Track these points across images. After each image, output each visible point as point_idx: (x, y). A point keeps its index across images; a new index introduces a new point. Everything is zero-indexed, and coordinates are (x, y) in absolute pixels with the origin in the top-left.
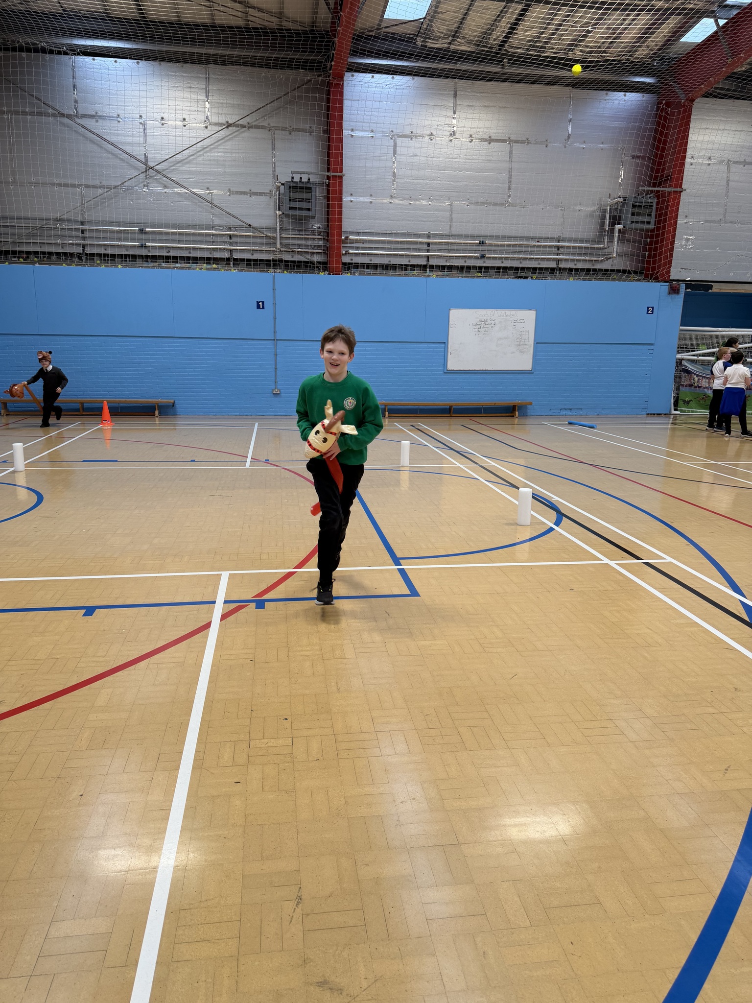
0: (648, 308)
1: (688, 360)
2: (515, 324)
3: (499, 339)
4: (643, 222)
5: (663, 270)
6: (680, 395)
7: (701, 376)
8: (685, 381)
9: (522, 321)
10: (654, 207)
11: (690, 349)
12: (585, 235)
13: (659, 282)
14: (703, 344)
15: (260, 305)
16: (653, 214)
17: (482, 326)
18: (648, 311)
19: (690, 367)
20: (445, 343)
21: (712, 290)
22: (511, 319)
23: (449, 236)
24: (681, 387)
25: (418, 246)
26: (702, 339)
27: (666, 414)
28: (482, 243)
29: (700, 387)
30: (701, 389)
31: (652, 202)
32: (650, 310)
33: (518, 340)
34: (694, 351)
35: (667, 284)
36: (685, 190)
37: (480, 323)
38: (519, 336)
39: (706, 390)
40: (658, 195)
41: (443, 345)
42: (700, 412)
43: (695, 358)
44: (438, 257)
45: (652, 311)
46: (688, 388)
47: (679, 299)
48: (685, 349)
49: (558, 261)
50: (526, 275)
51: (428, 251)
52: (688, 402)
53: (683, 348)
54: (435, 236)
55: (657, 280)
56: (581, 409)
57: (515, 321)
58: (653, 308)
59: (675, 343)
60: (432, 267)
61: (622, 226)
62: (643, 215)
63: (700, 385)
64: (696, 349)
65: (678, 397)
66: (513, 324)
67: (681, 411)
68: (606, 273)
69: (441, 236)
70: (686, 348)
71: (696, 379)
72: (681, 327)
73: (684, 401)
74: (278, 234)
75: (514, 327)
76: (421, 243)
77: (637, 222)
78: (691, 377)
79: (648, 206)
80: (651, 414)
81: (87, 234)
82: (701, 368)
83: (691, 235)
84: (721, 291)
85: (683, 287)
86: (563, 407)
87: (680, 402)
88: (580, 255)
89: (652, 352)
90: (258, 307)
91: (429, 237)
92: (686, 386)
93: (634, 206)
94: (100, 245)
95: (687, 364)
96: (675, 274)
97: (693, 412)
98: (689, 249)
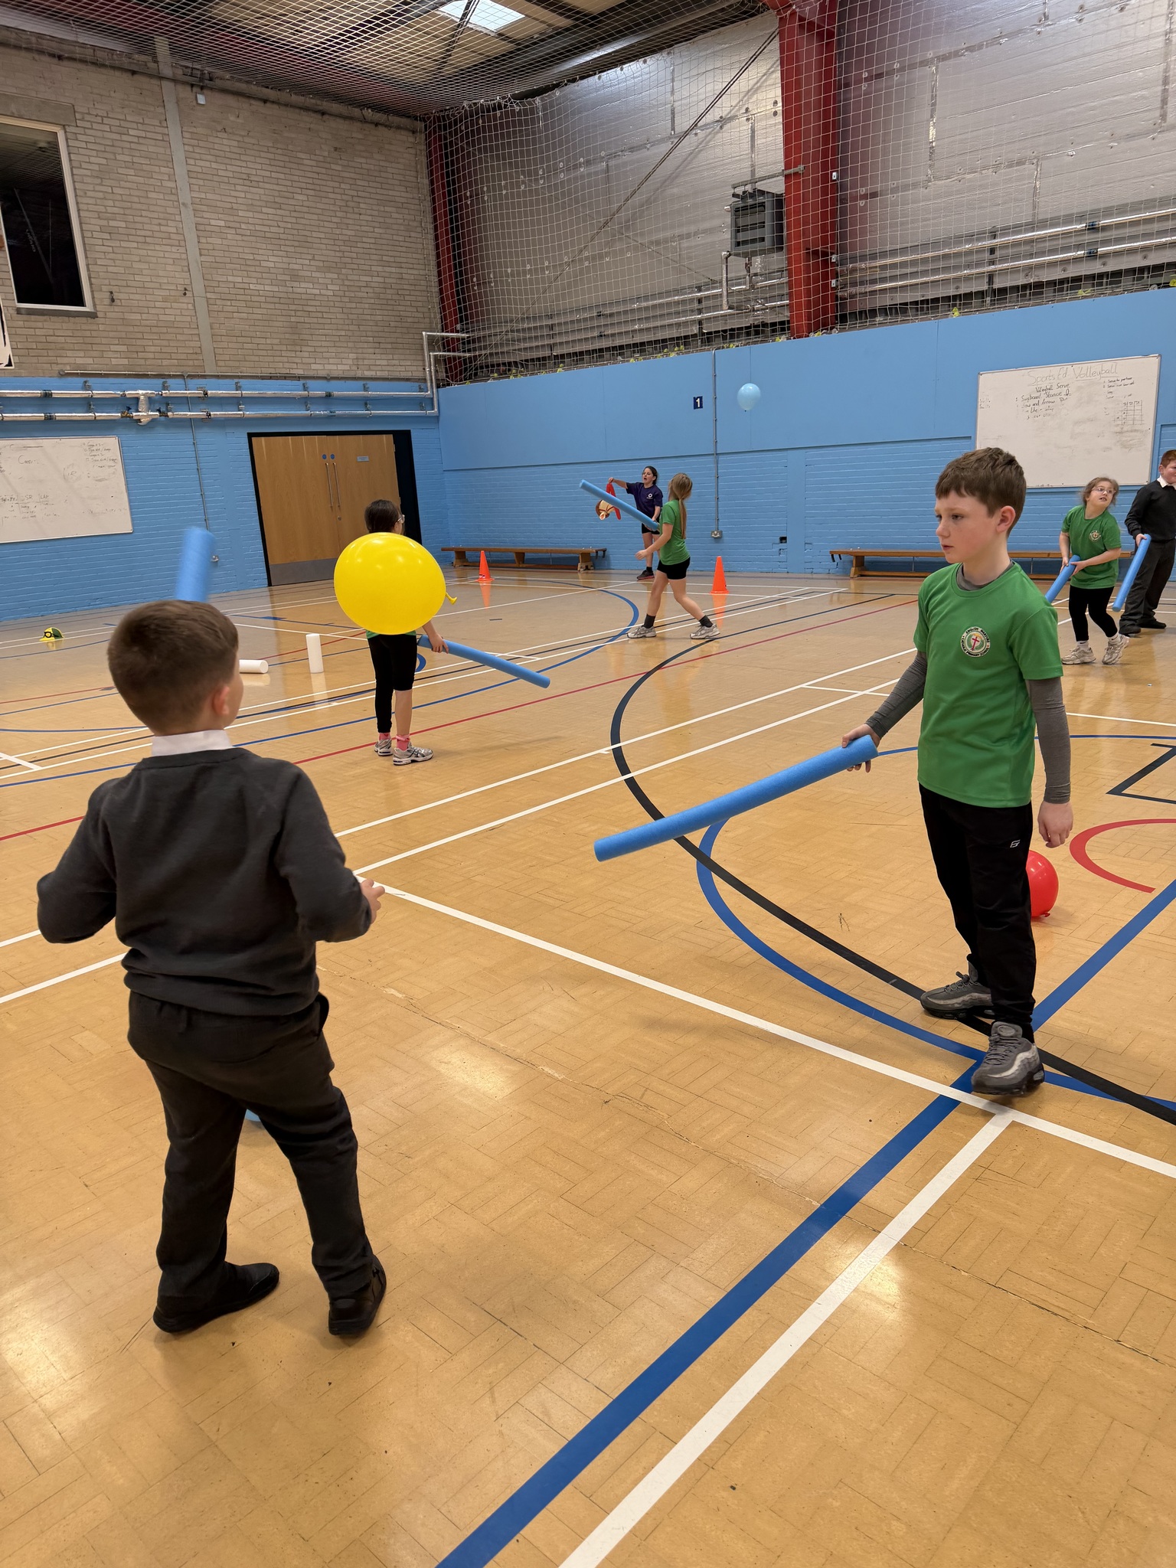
2: (1111, 389)
3: (1077, 423)
9: (1126, 382)
15: (698, 404)
17: (1040, 401)
20: (971, 439)
22: (1103, 380)
23: (1033, 225)
25: (973, 258)
28: (1093, 228)
33: (1120, 423)
37: (1038, 394)
38: (1120, 414)
41: (968, 442)
54: (1006, 230)
57: (1111, 384)
66: (1107, 389)
69: (1017, 229)
74: (725, 289)
75: (1109, 396)
76: (980, 250)
90: (696, 407)
91: (994, 235)
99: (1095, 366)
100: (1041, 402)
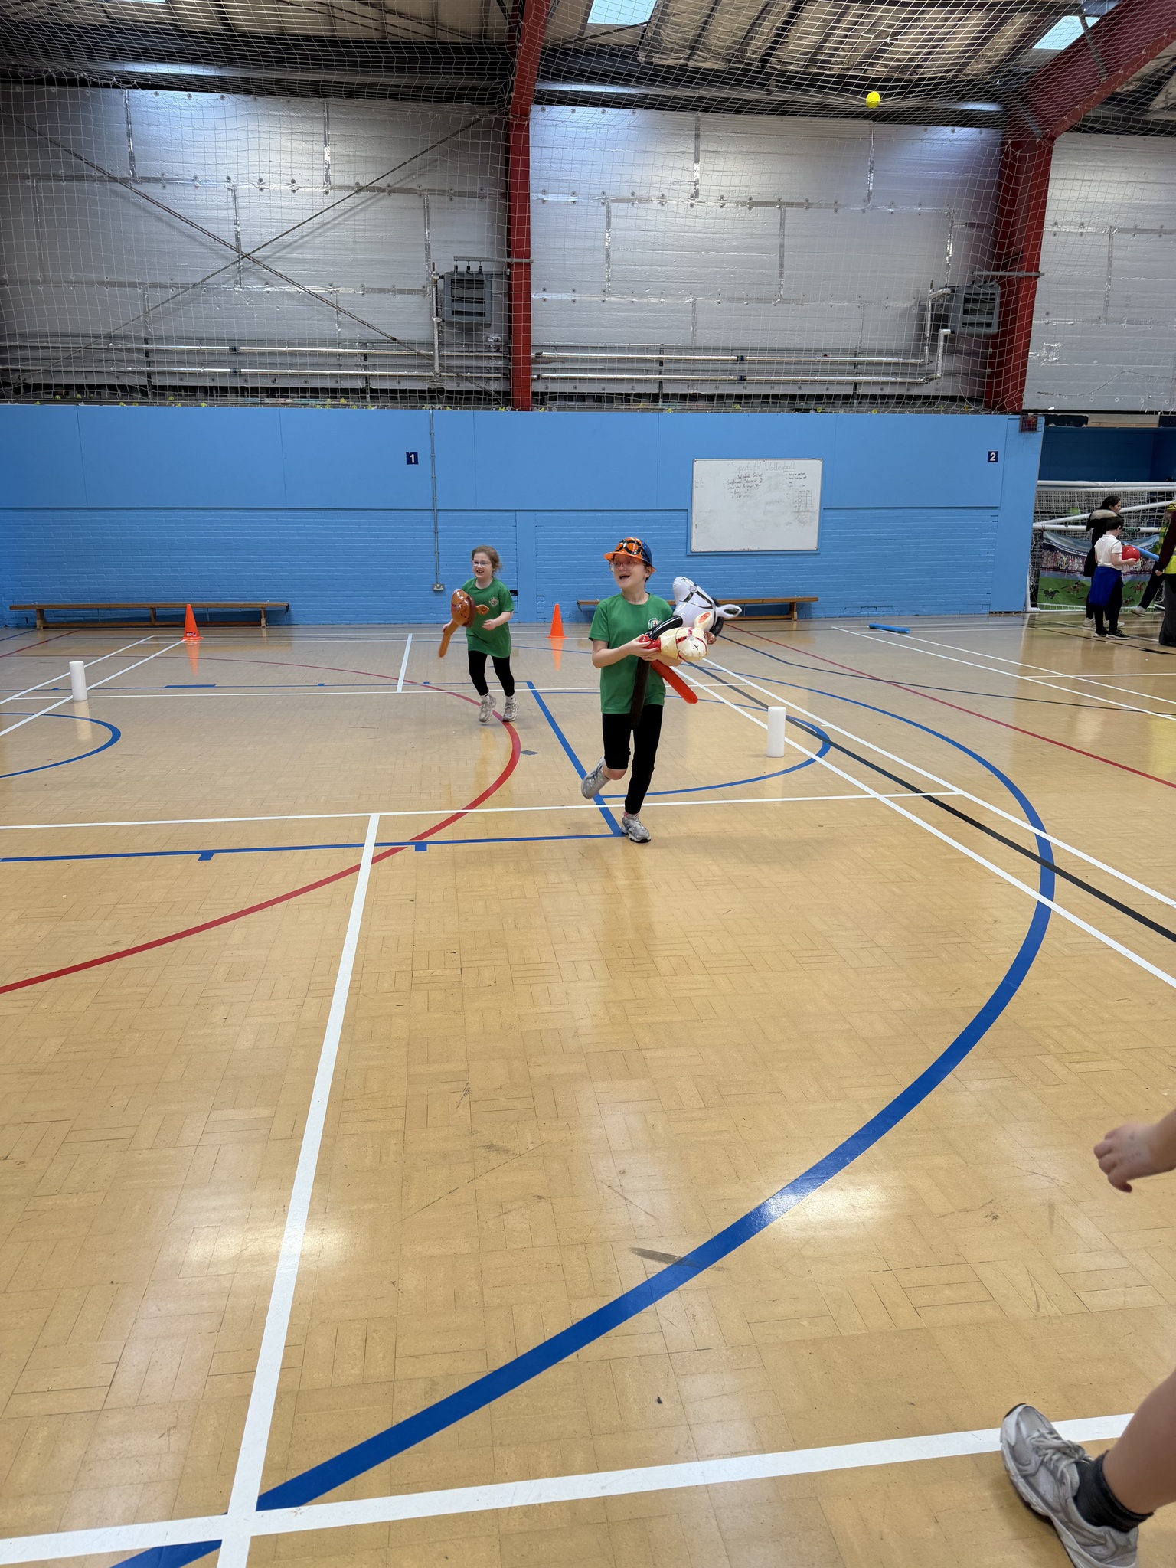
0: (990, 453)
1: (1052, 531)
2: (791, 480)
3: (767, 503)
4: (980, 324)
5: (1012, 395)
6: (1040, 585)
7: (1072, 555)
8: (1048, 562)
9: (801, 476)
10: (997, 301)
11: (1055, 515)
12: (893, 345)
13: (1005, 413)
14: (1074, 506)
15: (411, 459)
16: (996, 311)
17: (742, 485)
18: (990, 457)
19: (1055, 541)
20: (687, 511)
21: (1086, 424)
22: (785, 473)
23: (694, 350)
24: (1041, 571)
25: (644, 366)
26: (1073, 499)
27: (1018, 612)
28: (741, 359)
29: (1070, 571)
30: (1072, 574)
31: (994, 294)
32: (993, 457)
33: (797, 505)
34: (1061, 517)
35: (1019, 416)
36: (1043, 274)
37: (740, 480)
38: (798, 499)
39: (1078, 575)
40: (1002, 282)
41: (685, 514)
42: (1070, 608)
43: (1062, 527)
44: (676, 381)
45: (996, 458)
46: (1051, 572)
47: (1036, 441)
48: (1047, 515)
49: (856, 385)
50: (808, 407)
51: (660, 373)
52: (1052, 594)
53: (1045, 512)
54: (670, 349)
55: (1002, 410)
56: (892, 606)
57: (792, 477)
58: (997, 453)
59: (1030, 504)
60: (666, 396)
61: (949, 330)
62: (981, 313)
63: (1070, 569)
64: (1063, 515)
65: (1037, 586)
66: (788, 480)
67: (1042, 607)
68: (929, 402)
69: (679, 349)
70: (1049, 512)
71: (1064, 559)
72: (1039, 482)
73: (1046, 592)
74: (437, 352)
75: (790, 485)
76: (649, 361)
77: (972, 324)
78: (1056, 557)
79: (987, 299)
80: (996, 613)
81: (154, 357)
82: (1072, 542)
83: (1055, 342)
84: (1101, 426)
85: (1041, 420)
86: (864, 604)
87: (1040, 594)
88: (887, 374)
89: (996, 519)
90: (409, 461)
91: (661, 351)
92: (1049, 569)
93: (967, 300)
94: (174, 373)
95: (1050, 537)
96: (1030, 401)
97: (1060, 608)
98: (1052, 363)
99: (781, 463)
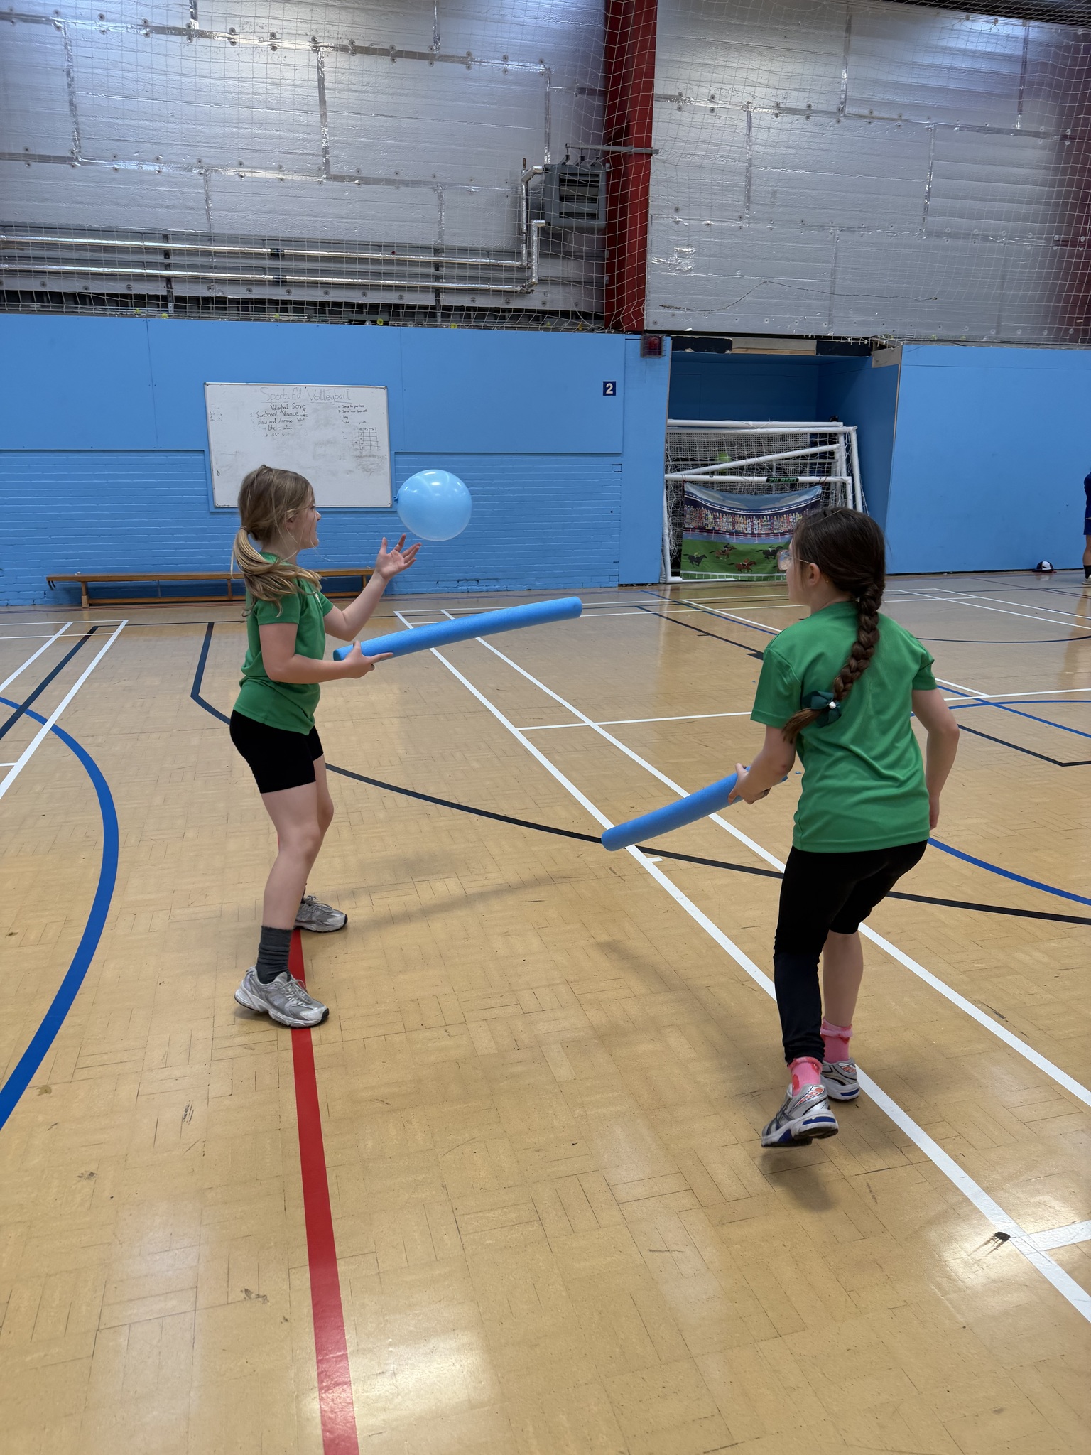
0: (605, 383)
1: (691, 482)
2: (346, 414)
3: (316, 444)
4: (580, 215)
5: (628, 309)
6: (684, 548)
7: (719, 511)
8: (691, 522)
9: (359, 409)
10: (602, 183)
11: (699, 462)
13: (622, 332)
14: (722, 452)
16: (602, 197)
17: (277, 419)
18: (605, 389)
19: (699, 494)
20: (203, 452)
21: (731, 349)
22: (337, 404)
23: (210, 238)
24: (684, 533)
25: (145, 258)
26: (720, 443)
27: (653, 584)
28: (275, 255)
29: (717, 532)
30: (720, 536)
31: (598, 176)
32: (609, 388)
33: (358, 447)
34: (707, 465)
35: (638, 336)
36: (657, 152)
37: (274, 412)
38: (358, 439)
39: (728, 536)
40: (616, 160)
41: (200, 456)
42: (720, 577)
43: (707, 478)
45: (614, 390)
46: (697, 533)
47: (663, 366)
48: (689, 462)
49: (438, 292)
50: (360, 317)
52: (698, 560)
53: (687, 460)
54: (179, 237)
55: (617, 328)
56: (497, 579)
57: (345, 409)
58: (614, 383)
59: (660, 447)
61: (543, 221)
62: (580, 199)
63: (717, 529)
64: (709, 462)
65: (680, 551)
66: (342, 414)
67: (687, 576)
69: (192, 238)
70: (692, 460)
71: (710, 517)
72: (671, 421)
73: (691, 558)
75: (345, 420)
76: (149, 251)
77: (570, 215)
78: (701, 515)
79: (587, 181)
80: (627, 585)
82: (718, 496)
83: (689, 246)
84: (749, 352)
85: (668, 342)
86: (461, 576)
87: (684, 561)
89: (618, 468)
91: (166, 238)
92: (694, 530)
93: (562, 182)
95: (692, 490)
96: (655, 317)
97: (708, 577)
98: (686, 272)
99: (329, 390)
100: (278, 421)
